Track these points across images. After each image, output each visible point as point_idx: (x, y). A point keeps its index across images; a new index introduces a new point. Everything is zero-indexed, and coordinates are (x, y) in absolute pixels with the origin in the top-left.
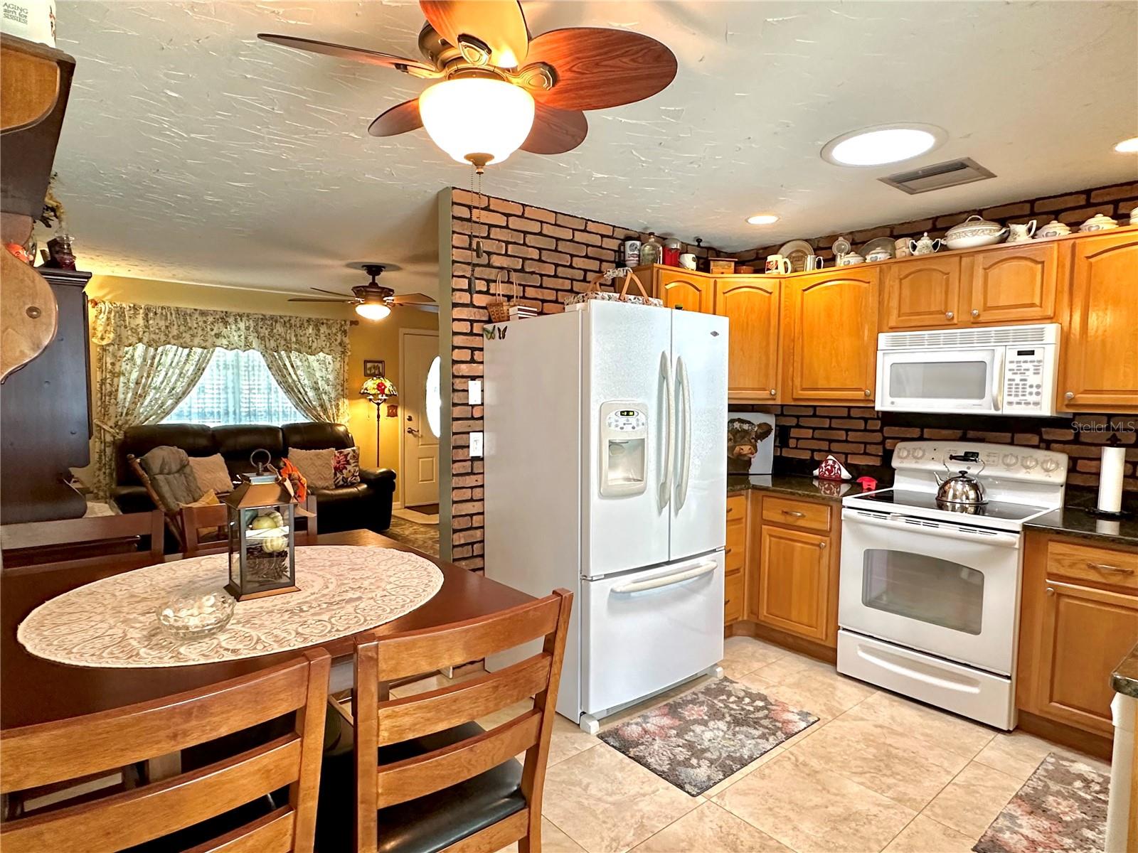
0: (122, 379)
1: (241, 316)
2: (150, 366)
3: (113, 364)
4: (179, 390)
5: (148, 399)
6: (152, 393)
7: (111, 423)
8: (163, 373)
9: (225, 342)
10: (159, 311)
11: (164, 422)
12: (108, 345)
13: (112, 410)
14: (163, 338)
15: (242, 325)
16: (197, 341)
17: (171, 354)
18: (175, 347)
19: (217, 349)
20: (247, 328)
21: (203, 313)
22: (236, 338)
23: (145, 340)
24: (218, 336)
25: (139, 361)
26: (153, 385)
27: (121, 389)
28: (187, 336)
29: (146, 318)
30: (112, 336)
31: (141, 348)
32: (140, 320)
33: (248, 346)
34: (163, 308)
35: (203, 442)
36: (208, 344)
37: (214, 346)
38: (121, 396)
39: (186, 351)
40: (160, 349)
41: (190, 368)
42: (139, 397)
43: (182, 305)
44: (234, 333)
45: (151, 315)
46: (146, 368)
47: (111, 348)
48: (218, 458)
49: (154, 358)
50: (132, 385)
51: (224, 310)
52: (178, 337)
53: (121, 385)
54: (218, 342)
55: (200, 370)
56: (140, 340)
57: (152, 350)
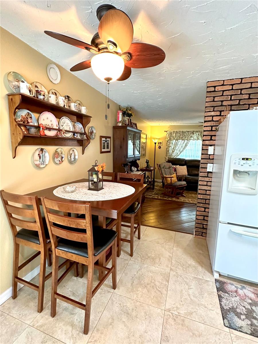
0: (170, 148)
1: (197, 131)
2: (176, 145)
3: (169, 145)
4: (181, 150)
5: (175, 152)
6: (176, 151)
7: (168, 157)
8: (178, 146)
9: (193, 138)
10: (179, 132)
11: (177, 157)
12: (168, 140)
13: (168, 154)
14: (179, 138)
15: (197, 134)
16: (186, 138)
17: (180, 142)
18: (181, 140)
19: (191, 140)
20: (198, 135)
21: (188, 132)
22: (196, 137)
23: (175, 139)
24: (191, 137)
25: (174, 144)
26: (176, 149)
27: (170, 150)
28: (184, 137)
29: (176, 134)
30: (169, 138)
31: (174, 141)
32: (175, 135)
33: (198, 139)
34: (179, 131)
35: (184, 163)
36: (188, 139)
37: (190, 139)
38: (170, 151)
39: (184, 141)
40: (178, 141)
41: (184, 145)
42: (173, 152)
43: (183, 130)
44: (195, 136)
45: (177, 133)
46: (175, 145)
47: (169, 141)
48: (185, 167)
49: (177, 143)
50: (172, 149)
51: (193, 130)
52: (182, 138)
53: (170, 149)
54: (191, 138)
55: (186, 145)
56: (174, 139)
57: (176, 141)
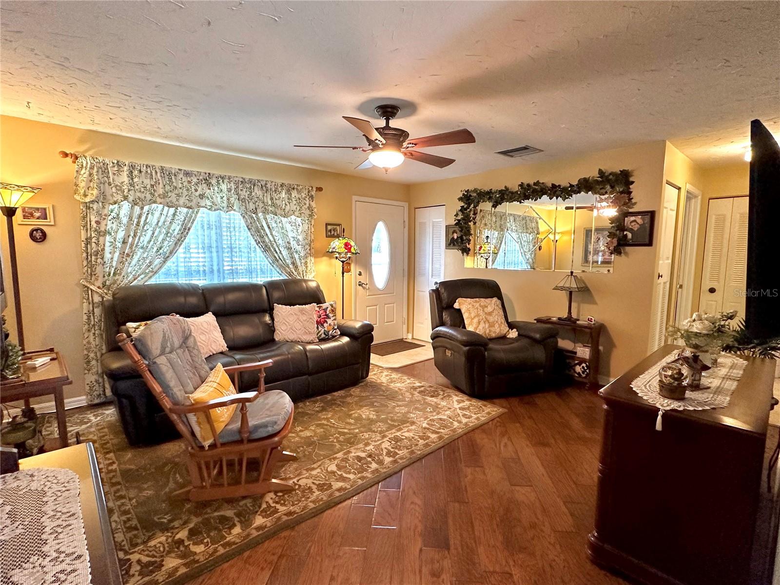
0: (108, 238)
1: (223, 178)
2: (136, 226)
3: (98, 223)
4: (166, 249)
5: (136, 258)
6: (139, 253)
7: (99, 283)
8: (149, 233)
9: (209, 203)
10: (144, 169)
11: (153, 281)
12: (92, 202)
13: (99, 269)
14: (149, 197)
15: (224, 187)
16: (182, 201)
17: (157, 213)
18: (161, 206)
19: (201, 209)
20: (229, 190)
21: (187, 174)
22: (219, 199)
23: (131, 198)
24: (202, 196)
25: (125, 220)
26: (140, 245)
27: (108, 249)
28: (173, 197)
29: (131, 175)
30: (95, 192)
31: (126, 206)
32: (124, 178)
33: (230, 207)
34: (147, 166)
35: (193, 300)
36: (193, 204)
37: (199, 206)
38: (107, 256)
39: (172, 210)
40: (146, 208)
41: (176, 228)
42: (126, 256)
43: (167, 165)
44: (220, 193)
45: (136, 173)
46: (133, 227)
47: (95, 206)
48: (209, 318)
49: (140, 217)
50: (119, 245)
51: (208, 172)
52: (164, 196)
53: (107, 244)
54: (202, 203)
55: (185, 230)
56: (126, 198)
57: (137, 209)
